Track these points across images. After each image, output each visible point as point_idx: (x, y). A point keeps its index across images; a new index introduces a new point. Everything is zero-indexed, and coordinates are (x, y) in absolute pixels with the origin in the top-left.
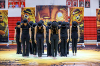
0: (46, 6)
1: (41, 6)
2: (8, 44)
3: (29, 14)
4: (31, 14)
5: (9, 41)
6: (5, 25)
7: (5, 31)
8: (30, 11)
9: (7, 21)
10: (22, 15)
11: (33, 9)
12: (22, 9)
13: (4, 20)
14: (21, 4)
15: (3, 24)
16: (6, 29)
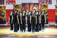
0: (27, 3)
1: (24, 3)
2: (6, 25)
3: (18, 8)
4: (19, 8)
5: (7, 23)
6: (4, 14)
7: (4, 17)
8: (18, 6)
9: (5, 12)
10: (13, 9)
11: (20, 5)
12: (14, 5)
13: (4, 11)
14: (13, 2)
15: (3, 14)
16: (5, 16)
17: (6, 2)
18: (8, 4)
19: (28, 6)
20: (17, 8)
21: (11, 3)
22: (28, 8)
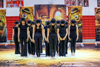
1: (40, 5)
2: (6, 44)
4: (30, 13)
5: (8, 41)
6: (4, 24)
7: (4, 31)
8: (29, 11)
9: (6, 21)
11: (31, 8)
12: (21, 8)
15: (1, 24)
16: (4, 29)
17: (7, 3)
18: (11, 6)
19: (47, 10)
20: (26, 14)
21: (16, 4)
22: (47, 14)
